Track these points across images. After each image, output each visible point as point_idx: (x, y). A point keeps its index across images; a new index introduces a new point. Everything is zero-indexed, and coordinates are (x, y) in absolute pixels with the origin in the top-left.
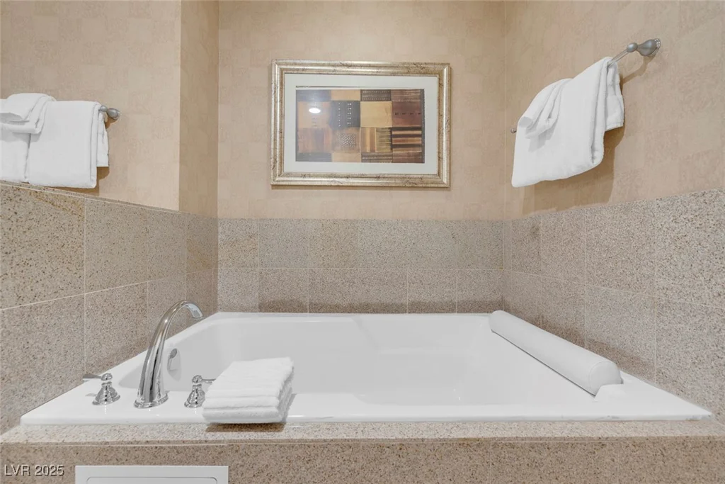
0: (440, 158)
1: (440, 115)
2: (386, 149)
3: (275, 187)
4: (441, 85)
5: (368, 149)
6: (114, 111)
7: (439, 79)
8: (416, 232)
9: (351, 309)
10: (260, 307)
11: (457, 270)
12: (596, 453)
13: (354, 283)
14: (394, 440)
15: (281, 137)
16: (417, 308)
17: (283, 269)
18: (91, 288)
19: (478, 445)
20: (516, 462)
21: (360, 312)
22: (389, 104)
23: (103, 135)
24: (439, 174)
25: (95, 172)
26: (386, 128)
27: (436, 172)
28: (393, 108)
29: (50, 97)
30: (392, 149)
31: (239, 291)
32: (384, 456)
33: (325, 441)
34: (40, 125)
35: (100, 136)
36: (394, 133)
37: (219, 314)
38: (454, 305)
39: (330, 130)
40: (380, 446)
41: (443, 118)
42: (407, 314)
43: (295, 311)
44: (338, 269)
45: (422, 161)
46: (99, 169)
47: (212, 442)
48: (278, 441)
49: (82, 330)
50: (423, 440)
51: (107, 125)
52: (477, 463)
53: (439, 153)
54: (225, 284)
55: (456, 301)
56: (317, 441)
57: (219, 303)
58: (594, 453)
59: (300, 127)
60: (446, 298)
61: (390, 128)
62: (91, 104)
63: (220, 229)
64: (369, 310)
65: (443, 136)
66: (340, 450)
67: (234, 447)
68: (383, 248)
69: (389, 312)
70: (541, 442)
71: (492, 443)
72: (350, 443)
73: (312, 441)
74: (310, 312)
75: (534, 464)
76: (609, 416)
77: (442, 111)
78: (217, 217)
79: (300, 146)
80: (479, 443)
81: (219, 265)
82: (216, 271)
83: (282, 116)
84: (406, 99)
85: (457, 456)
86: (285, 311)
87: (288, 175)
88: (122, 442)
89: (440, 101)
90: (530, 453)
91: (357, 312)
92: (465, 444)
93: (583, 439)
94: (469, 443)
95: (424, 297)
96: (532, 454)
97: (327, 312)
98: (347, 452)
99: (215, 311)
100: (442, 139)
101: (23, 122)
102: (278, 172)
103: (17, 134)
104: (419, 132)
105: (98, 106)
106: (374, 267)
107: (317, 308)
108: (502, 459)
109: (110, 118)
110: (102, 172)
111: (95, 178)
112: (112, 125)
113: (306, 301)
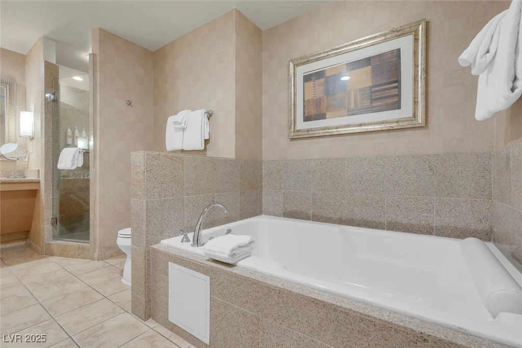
0: (415, 103)
1: (416, 66)
2: (367, 103)
3: (292, 139)
4: (416, 40)
5: (352, 106)
6: (211, 112)
7: (415, 35)
8: (393, 166)
9: (341, 221)
10: (284, 214)
11: (435, 198)
12: (418, 343)
13: (342, 203)
14: (276, 287)
15: (294, 108)
16: (394, 226)
17: (297, 191)
18: (188, 194)
19: (324, 306)
20: (350, 327)
21: (348, 225)
22: (369, 68)
23: (207, 124)
24: (415, 115)
25: (203, 142)
26: (367, 88)
27: (411, 115)
28: (373, 71)
29: (189, 111)
30: (371, 103)
31: (273, 203)
32: (271, 294)
33: (245, 277)
34: (186, 123)
35: (205, 125)
36: (373, 90)
37: (263, 216)
38: (432, 228)
39: (325, 97)
40: (269, 288)
41: (418, 68)
42: (385, 230)
43: (303, 218)
44: (331, 193)
45: (399, 108)
46: (205, 140)
47: (205, 264)
48: (227, 271)
49: (184, 212)
50: (291, 291)
51: (209, 119)
52: (323, 316)
53: (415, 98)
54: (267, 199)
55: (434, 225)
56: (242, 276)
57: (263, 209)
58: (416, 343)
59: (306, 99)
60: (423, 222)
61: (369, 87)
62: (202, 110)
63: (263, 167)
64: (354, 224)
65: (418, 83)
66: (251, 284)
67: (212, 268)
68: (365, 178)
69: (369, 227)
70: (369, 319)
71: (333, 307)
72: (256, 282)
73: (240, 275)
74: (313, 221)
75: (363, 333)
76: (454, 326)
77: (418, 62)
78: (262, 160)
79: (306, 111)
80: (325, 305)
81: (263, 188)
82: (261, 191)
83: (295, 94)
84: (384, 60)
85: (310, 308)
86: (298, 218)
87: (299, 131)
88: (180, 256)
89: (415, 53)
90: (360, 323)
91: (344, 225)
92: (315, 302)
93: (406, 328)
94: (318, 302)
95: (401, 219)
96: (362, 325)
97: (323, 222)
98: (254, 286)
99: (260, 214)
100: (418, 85)
101: (180, 124)
102: (292, 130)
103: (180, 129)
104: (396, 85)
105: (204, 111)
106: (358, 192)
107: (317, 218)
108: (340, 321)
109: (210, 116)
110: (207, 142)
111: (203, 145)
112: (211, 118)
113: (310, 213)
